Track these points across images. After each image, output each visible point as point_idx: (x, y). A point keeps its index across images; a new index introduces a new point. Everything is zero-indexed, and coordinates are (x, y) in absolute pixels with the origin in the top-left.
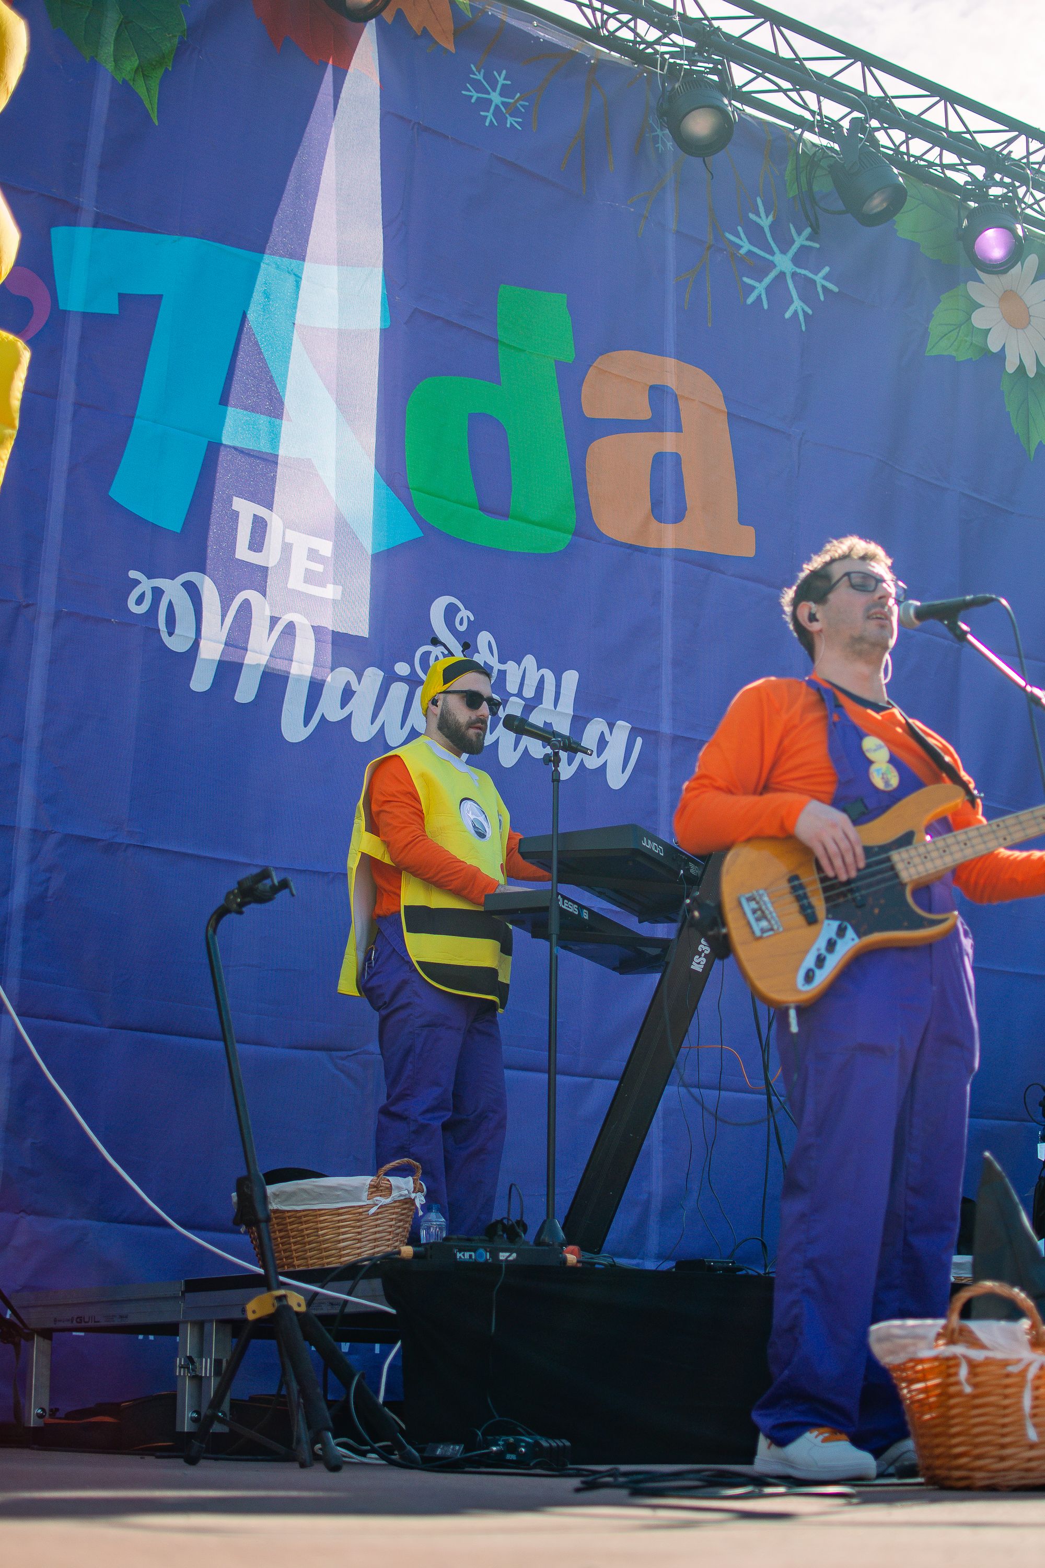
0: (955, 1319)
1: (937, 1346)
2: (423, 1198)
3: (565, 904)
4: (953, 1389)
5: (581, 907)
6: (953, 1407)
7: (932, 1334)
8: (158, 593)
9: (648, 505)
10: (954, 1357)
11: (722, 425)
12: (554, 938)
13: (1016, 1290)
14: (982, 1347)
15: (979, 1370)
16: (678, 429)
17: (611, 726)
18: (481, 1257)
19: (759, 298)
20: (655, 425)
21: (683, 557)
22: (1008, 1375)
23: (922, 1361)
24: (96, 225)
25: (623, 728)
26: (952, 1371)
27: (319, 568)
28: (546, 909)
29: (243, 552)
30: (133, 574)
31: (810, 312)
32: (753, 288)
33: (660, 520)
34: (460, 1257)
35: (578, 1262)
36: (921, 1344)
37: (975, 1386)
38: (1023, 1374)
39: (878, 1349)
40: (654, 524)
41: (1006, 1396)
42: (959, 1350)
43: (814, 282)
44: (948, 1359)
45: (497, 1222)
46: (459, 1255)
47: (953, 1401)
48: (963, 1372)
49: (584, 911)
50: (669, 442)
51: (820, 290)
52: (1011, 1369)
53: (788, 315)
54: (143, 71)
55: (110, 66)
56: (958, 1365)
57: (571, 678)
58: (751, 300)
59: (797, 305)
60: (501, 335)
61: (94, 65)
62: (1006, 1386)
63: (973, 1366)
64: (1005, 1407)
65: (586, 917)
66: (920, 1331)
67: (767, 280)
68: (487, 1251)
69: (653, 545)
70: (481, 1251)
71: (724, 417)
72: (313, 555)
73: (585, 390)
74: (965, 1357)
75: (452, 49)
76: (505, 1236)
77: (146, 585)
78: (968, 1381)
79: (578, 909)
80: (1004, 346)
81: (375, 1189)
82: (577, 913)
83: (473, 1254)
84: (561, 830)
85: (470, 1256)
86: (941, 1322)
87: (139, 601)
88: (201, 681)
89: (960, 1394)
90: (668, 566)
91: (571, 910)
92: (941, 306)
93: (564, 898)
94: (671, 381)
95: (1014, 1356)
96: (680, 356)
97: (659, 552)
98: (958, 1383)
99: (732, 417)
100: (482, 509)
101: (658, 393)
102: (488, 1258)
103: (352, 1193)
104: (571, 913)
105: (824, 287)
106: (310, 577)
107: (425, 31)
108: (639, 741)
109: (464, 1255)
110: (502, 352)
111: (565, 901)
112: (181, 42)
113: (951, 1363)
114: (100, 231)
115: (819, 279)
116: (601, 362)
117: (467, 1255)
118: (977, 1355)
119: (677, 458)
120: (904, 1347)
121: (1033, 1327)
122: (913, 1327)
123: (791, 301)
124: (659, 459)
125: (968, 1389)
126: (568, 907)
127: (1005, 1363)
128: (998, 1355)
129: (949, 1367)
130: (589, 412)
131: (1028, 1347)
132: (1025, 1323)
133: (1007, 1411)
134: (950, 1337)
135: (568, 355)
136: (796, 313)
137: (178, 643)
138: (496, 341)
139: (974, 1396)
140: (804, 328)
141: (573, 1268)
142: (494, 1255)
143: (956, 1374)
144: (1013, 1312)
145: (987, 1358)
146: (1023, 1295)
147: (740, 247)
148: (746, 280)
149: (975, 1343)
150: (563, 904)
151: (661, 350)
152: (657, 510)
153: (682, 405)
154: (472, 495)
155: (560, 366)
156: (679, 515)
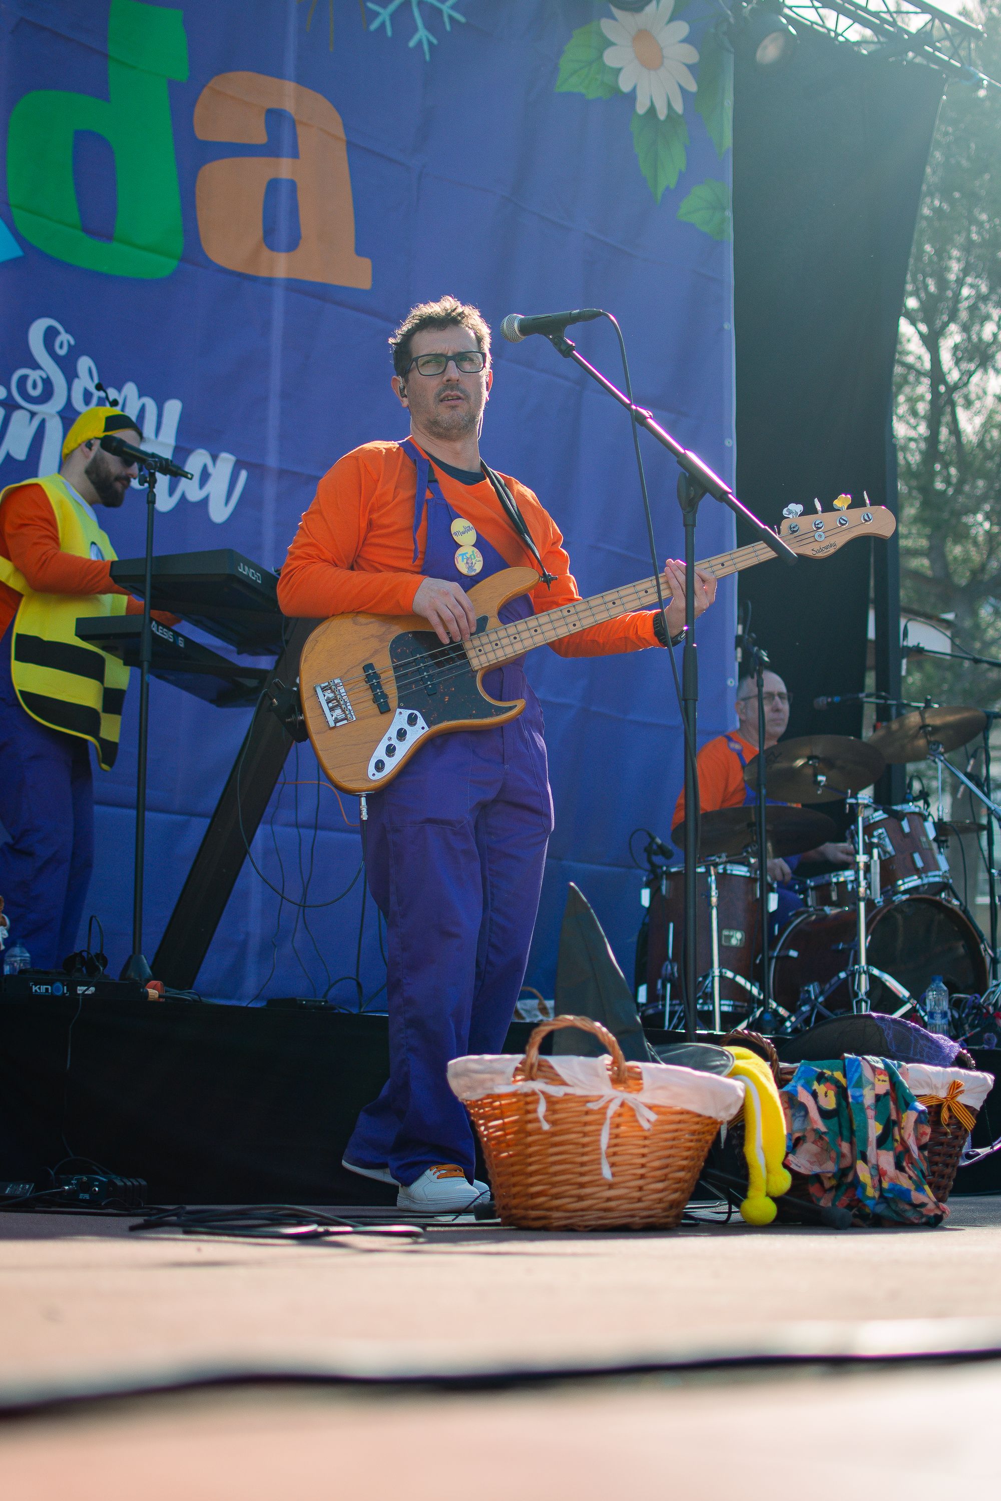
0: (534, 1053)
1: (515, 1081)
2: (5, 932)
3: (160, 631)
4: (530, 1126)
5: (177, 634)
6: (529, 1145)
7: (511, 1070)
9: (259, 233)
10: (534, 1093)
11: (340, 153)
12: (146, 665)
13: (598, 1024)
14: (564, 1083)
15: (558, 1107)
16: (295, 154)
17: (214, 458)
18: (58, 990)
19: (383, 25)
20: (271, 150)
21: (295, 287)
22: (587, 1113)
23: (499, 1097)
25: (227, 461)
26: (530, 1107)
28: (138, 635)
31: (435, 41)
32: (376, 14)
33: (272, 247)
34: (36, 990)
35: (160, 997)
36: (499, 1079)
37: (553, 1123)
38: (603, 1111)
39: (455, 1084)
40: (266, 253)
41: (585, 1134)
42: (538, 1085)
43: (440, 12)
44: (526, 1095)
45: (76, 954)
46: (34, 988)
47: (530, 1139)
48: (542, 1109)
49: (180, 638)
50: (285, 168)
51: (446, 20)
52: (590, 1106)
53: (412, 44)
56: (537, 1102)
57: (174, 408)
58: (374, 26)
59: (422, 34)
60: (113, 50)
62: (586, 1124)
63: (551, 1101)
64: (584, 1145)
65: (182, 645)
66: (497, 1066)
67: (393, 7)
68: (64, 986)
69: (264, 273)
70: (59, 984)
71: (343, 146)
73: (198, 111)
74: (543, 1093)
76: (84, 969)
78: (545, 1117)
79: (173, 636)
80: (635, 87)
82: (171, 640)
83: (49, 987)
84: (156, 553)
85: (47, 989)
86: (520, 1057)
89: (539, 1131)
90: (279, 295)
91: (165, 637)
93: (159, 624)
94: (289, 106)
95: (595, 1093)
96: (300, 80)
97: (269, 282)
98: (537, 1120)
99: (351, 146)
100: (86, 230)
101: (275, 117)
102: (65, 991)
104: (167, 640)
105: (451, 18)
108: (243, 475)
109: (39, 988)
110: (112, 68)
111: (160, 627)
113: (529, 1099)
115: (446, 8)
116: (216, 83)
117: (43, 988)
118: (557, 1091)
119: (293, 185)
120: (482, 1082)
121: (614, 1063)
122: (491, 1061)
123: (416, 30)
124: (273, 186)
125: (546, 1127)
126: (163, 634)
127: (586, 1100)
128: (579, 1092)
129: (527, 1103)
130: (201, 134)
131: (609, 1083)
132: (607, 1059)
133: (586, 1149)
134: (528, 1072)
135: (182, 74)
136: (420, 43)
138: (106, 56)
139: (554, 1134)
140: (428, 57)
141: (155, 1003)
142: (72, 989)
143: (535, 1111)
144: (594, 1048)
145: (566, 1094)
146: (604, 1030)
148: (371, 5)
149: (556, 1079)
150: (158, 631)
151: (279, 74)
152: (269, 238)
153: (300, 130)
154: (74, 216)
155: (172, 85)
156: (293, 244)
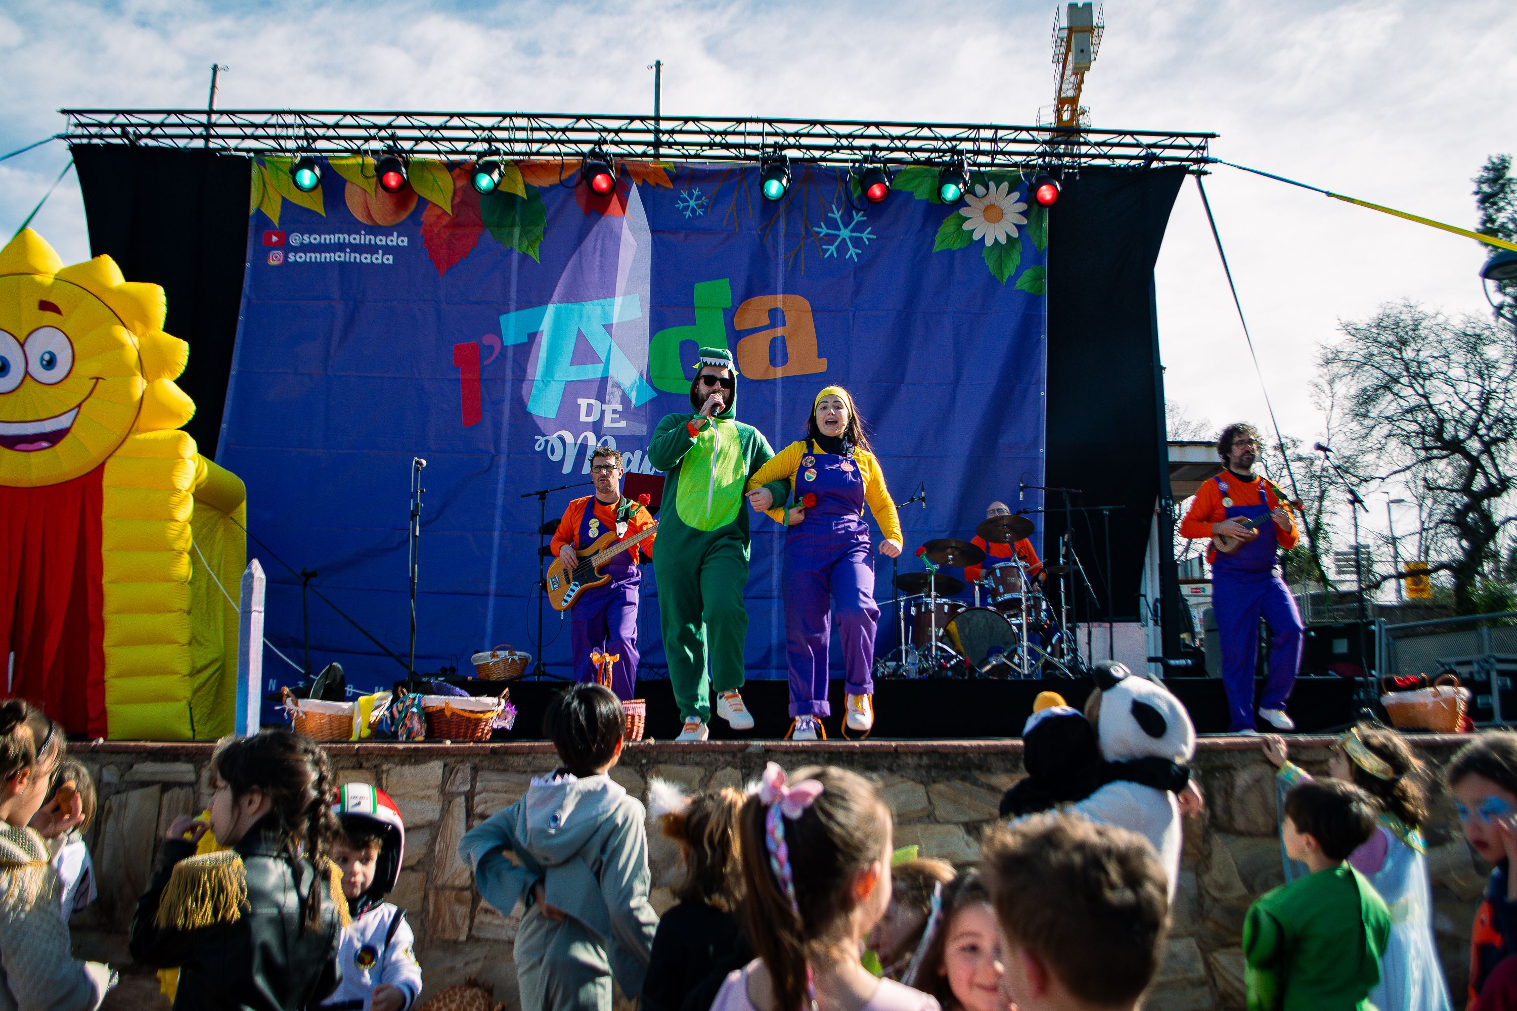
8: (547, 442)
9: (769, 361)
11: (808, 317)
16: (784, 325)
19: (832, 253)
20: (773, 325)
21: (787, 380)
24: (517, 309)
27: (617, 416)
29: (583, 418)
30: (536, 437)
31: (860, 252)
32: (828, 250)
33: (774, 366)
40: (772, 369)
43: (861, 238)
50: (779, 332)
51: (865, 240)
53: (847, 257)
54: (531, 245)
55: (517, 249)
58: (827, 255)
59: (852, 251)
60: (696, 303)
61: (512, 249)
67: (836, 244)
69: (771, 377)
71: (810, 313)
72: (615, 412)
73: (737, 319)
75: (672, 187)
77: (542, 440)
80: (984, 236)
81: (493, 656)
87: (540, 446)
88: (567, 469)
90: (779, 385)
92: (943, 225)
94: (780, 305)
96: (784, 293)
97: (774, 381)
101: (773, 313)
103: (486, 658)
105: (868, 238)
106: (613, 420)
107: (657, 184)
110: (697, 311)
112: (545, 228)
114: (519, 312)
115: (864, 235)
116: (745, 305)
119: (783, 337)
123: (849, 250)
124: (774, 340)
130: (737, 328)
135: (728, 304)
136: (851, 255)
137: (556, 458)
138: (693, 307)
140: (856, 260)
147: (820, 233)
148: (824, 247)
151: (775, 292)
152: (773, 362)
153: (786, 314)
154: (682, 375)
155: (725, 310)
156: (785, 362)
